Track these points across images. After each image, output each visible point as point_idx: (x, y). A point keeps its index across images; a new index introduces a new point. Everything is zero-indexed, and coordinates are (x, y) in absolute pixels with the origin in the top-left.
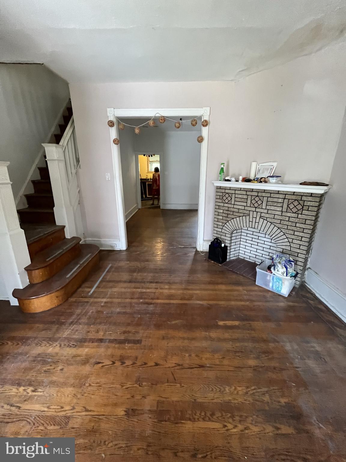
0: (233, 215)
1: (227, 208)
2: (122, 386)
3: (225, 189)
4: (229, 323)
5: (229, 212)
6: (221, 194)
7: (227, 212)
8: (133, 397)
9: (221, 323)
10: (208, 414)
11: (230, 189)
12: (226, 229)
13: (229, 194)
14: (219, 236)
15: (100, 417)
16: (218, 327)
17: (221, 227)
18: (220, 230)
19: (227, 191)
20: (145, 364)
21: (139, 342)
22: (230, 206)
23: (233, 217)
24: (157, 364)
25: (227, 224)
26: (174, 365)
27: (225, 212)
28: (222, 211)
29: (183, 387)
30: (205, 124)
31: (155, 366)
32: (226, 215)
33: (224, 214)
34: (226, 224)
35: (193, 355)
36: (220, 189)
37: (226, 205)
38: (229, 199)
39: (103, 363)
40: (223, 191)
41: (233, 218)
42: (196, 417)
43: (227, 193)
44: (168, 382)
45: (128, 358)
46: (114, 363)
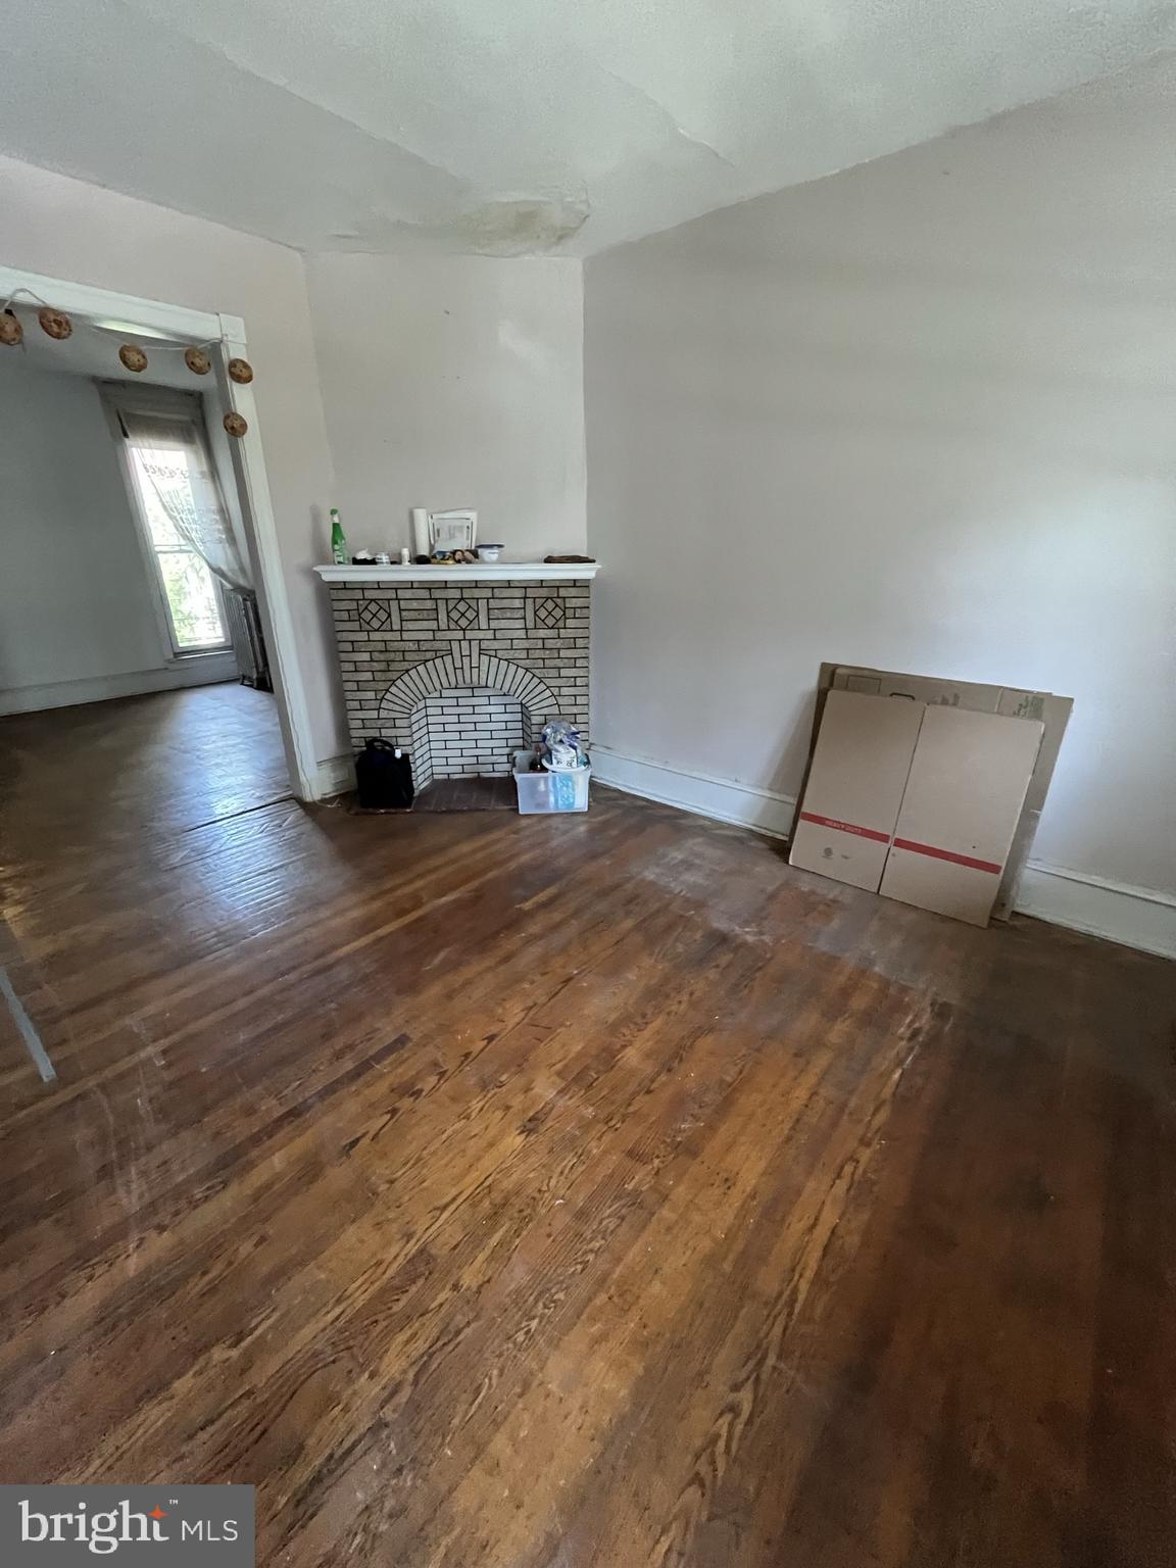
0: (404, 661)
1: (381, 646)
2: (468, 1118)
3: (363, 589)
4: (542, 897)
5: (392, 656)
6: (353, 605)
7: (382, 657)
8: (508, 1108)
9: (527, 906)
10: (639, 1020)
11: (378, 586)
12: (391, 706)
13: (380, 602)
14: (374, 733)
15: (487, 1183)
16: (529, 914)
17: (374, 704)
18: (374, 714)
19: (369, 594)
20: (467, 1055)
21: (402, 1040)
22: (388, 636)
23: (406, 666)
24: (491, 1039)
25: (393, 689)
26: (522, 1014)
27: (376, 656)
28: (366, 656)
29: (571, 1025)
30: (240, 373)
31: (489, 1042)
32: (383, 666)
33: (375, 664)
34: (387, 690)
35: (538, 978)
36: (345, 588)
37: (375, 636)
38: (383, 616)
39: (367, 1133)
40: (358, 595)
41: (407, 671)
42: (629, 1037)
43: (374, 600)
44: (542, 1042)
45: (418, 1077)
46: (394, 1112)
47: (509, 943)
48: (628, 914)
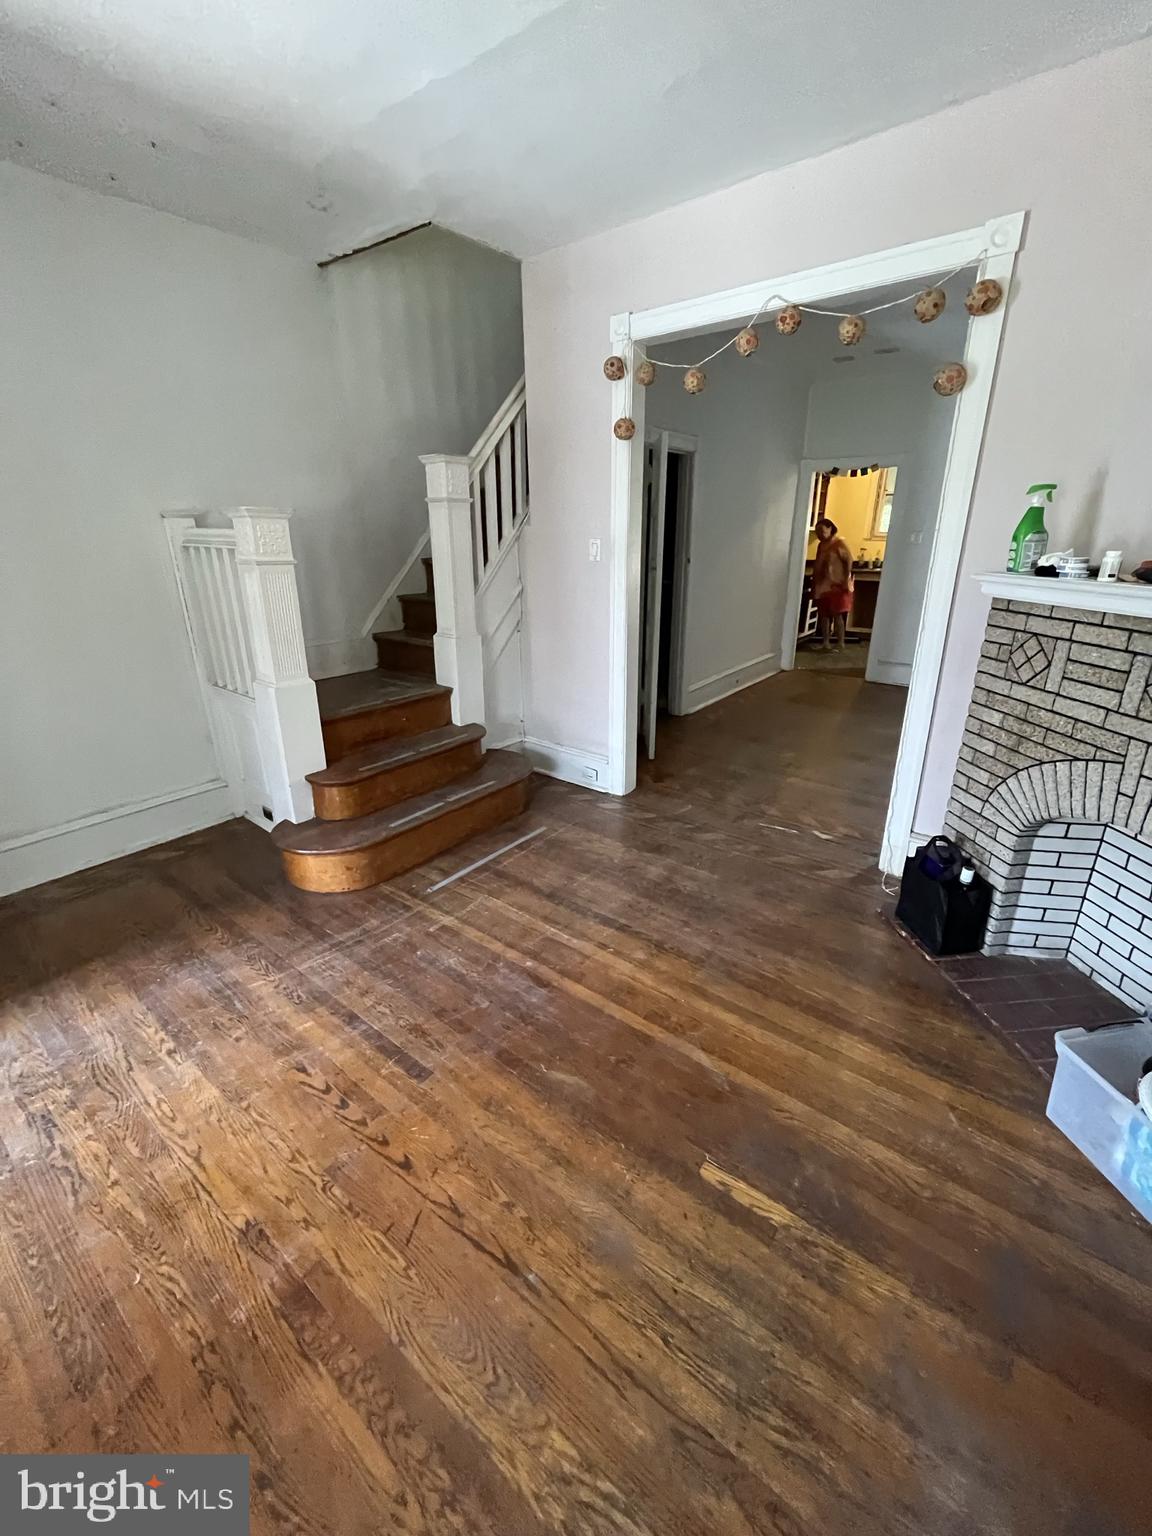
0: (1043, 745)
1: (1020, 709)
2: (293, 1160)
3: (1029, 615)
4: (744, 1194)
5: (1028, 730)
6: (1006, 638)
7: (1016, 727)
8: (289, 1202)
9: (711, 1174)
10: (398, 1415)
11: (1051, 614)
12: (1001, 805)
13: (1043, 640)
14: (969, 833)
16: (689, 1179)
17: (983, 792)
18: (976, 805)
19: (1036, 625)
20: (385, 1143)
21: (420, 1073)
22: (1035, 697)
23: (1041, 753)
24: (406, 1165)
25: (1012, 782)
26: (443, 1199)
27: (1011, 723)
28: (996, 718)
29: (409, 1278)
30: (990, 299)
31: (400, 1165)
32: (1011, 742)
33: (1003, 733)
34: (1004, 780)
35: (520, 1212)
36: (1008, 610)
37: (1020, 692)
38: (1039, 663)
39: (309, 1075)
40: (1018, 622)
41: (1042, 763)
42: (359, 1389)
43: (1035, 635)
44: (385, 1234)
45: (364, 1098)
46: (328, 1090)
47: (607, 1160)
48: (740, 1405)
